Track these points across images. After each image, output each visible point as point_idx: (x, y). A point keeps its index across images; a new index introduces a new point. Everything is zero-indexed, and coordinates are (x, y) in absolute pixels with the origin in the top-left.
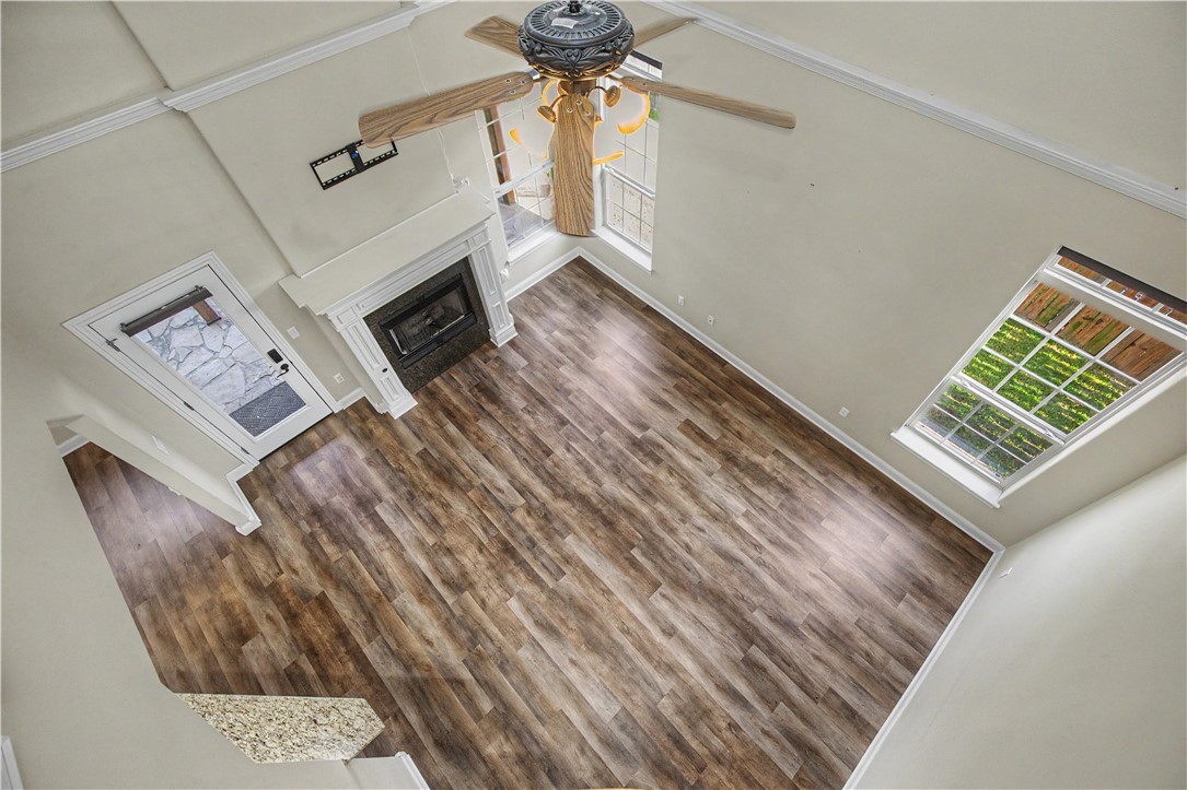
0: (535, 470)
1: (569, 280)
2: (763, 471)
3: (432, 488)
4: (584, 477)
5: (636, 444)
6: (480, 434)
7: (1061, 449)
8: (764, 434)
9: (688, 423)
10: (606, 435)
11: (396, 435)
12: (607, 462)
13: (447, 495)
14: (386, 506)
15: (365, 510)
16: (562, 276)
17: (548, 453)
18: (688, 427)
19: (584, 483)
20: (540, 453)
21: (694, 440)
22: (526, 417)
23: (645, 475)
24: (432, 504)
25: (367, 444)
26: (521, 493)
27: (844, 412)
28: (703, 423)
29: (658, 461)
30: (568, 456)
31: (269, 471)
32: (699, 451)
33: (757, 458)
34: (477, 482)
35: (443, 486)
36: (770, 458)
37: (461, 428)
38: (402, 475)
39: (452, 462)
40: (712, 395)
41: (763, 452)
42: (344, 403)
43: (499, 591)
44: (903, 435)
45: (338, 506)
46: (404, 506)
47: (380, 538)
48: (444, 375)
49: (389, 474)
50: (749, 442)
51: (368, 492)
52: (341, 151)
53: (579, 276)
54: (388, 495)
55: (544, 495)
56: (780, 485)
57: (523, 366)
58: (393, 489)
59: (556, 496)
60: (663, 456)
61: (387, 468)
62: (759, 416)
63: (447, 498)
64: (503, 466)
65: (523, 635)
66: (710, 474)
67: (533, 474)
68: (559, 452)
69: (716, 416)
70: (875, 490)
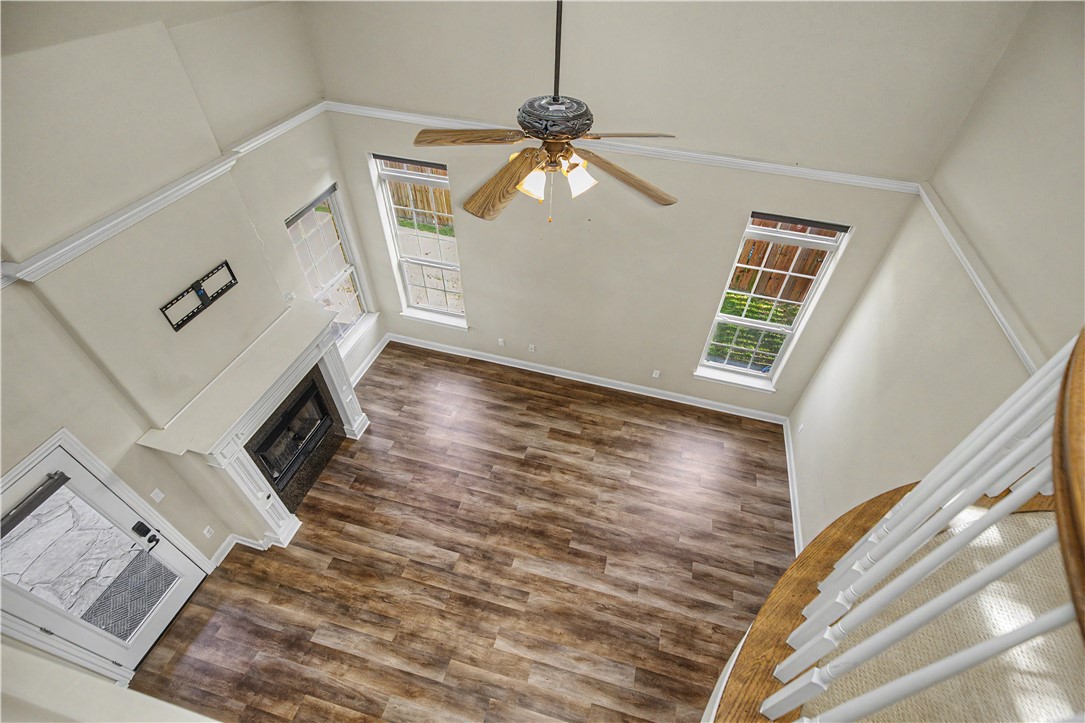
0: (452, 523)
1: (391, 362)
2: (626, 440)
3: (361, 588)
4: (499, 509)
5: (524, 464)
6: (383, 519)
7: (793, 336)
8: (611, 414)
9: (552, 431)
10: (496, 468)
11: (295, 562)
12: (510, 488)
13: (382, 588)
14: (322, 631)
15: (300, 648)
16: (384, 361)
17: (456, 505)
18: (554, 433)
19: (500, 514)
20: (448, 508)
21: (565, 441)
22: (418, 485)
23: (544, 483)
24: (372, 603)
25: (267, 585)
26: (452, 549)
27: (656, 374)
28: (564, 425)
29: (548, 469)
30: (475, 499)
31: (153, 674)
32: (573, 448)
33: (616, 433)
34: (405, 561)
35: (372, 582)
36: (624, 429)
37: (361, 523)
38: (324, 594)
39: (371, 557)
40: (558, 404)
41: (616, 426)
42: (218, 558)
43: (481, 642)
44: (701, 372)
45: (265, 663)
46: (344, 621)
47: (333, 666)
48: (315, 485)
49: (307, 601)
50: (603, 424)
51: (293, 630)
52: (187, 291)
53: (400, 356)
54: (317, 621)
55: (473, 540)
56: (640, 443)
57: (391, 445)
58: (320, 611)
59: (484, 535)
60: (550, 463)
61: (302, 596)
62: (599, 403)
63: (384, 591)
64: (422, 536)
65: (525, 665)
66: (592, 460)
67: (453, 528)
68: (465, 499)
69: (569, 416)
70: (699, 419)
